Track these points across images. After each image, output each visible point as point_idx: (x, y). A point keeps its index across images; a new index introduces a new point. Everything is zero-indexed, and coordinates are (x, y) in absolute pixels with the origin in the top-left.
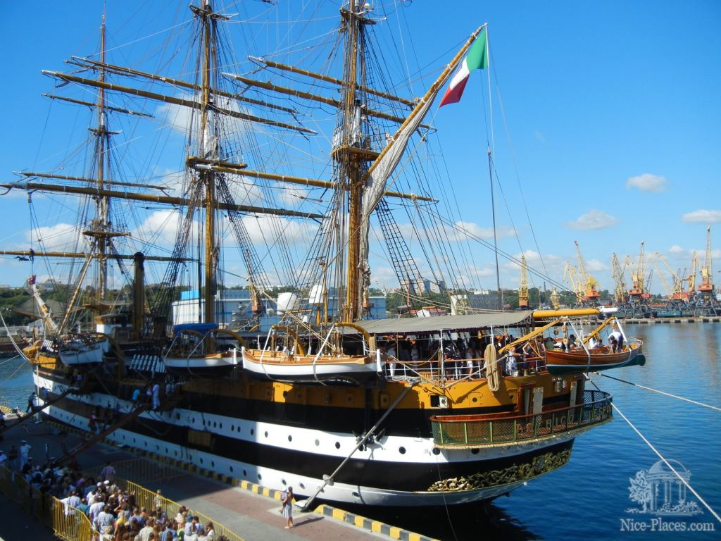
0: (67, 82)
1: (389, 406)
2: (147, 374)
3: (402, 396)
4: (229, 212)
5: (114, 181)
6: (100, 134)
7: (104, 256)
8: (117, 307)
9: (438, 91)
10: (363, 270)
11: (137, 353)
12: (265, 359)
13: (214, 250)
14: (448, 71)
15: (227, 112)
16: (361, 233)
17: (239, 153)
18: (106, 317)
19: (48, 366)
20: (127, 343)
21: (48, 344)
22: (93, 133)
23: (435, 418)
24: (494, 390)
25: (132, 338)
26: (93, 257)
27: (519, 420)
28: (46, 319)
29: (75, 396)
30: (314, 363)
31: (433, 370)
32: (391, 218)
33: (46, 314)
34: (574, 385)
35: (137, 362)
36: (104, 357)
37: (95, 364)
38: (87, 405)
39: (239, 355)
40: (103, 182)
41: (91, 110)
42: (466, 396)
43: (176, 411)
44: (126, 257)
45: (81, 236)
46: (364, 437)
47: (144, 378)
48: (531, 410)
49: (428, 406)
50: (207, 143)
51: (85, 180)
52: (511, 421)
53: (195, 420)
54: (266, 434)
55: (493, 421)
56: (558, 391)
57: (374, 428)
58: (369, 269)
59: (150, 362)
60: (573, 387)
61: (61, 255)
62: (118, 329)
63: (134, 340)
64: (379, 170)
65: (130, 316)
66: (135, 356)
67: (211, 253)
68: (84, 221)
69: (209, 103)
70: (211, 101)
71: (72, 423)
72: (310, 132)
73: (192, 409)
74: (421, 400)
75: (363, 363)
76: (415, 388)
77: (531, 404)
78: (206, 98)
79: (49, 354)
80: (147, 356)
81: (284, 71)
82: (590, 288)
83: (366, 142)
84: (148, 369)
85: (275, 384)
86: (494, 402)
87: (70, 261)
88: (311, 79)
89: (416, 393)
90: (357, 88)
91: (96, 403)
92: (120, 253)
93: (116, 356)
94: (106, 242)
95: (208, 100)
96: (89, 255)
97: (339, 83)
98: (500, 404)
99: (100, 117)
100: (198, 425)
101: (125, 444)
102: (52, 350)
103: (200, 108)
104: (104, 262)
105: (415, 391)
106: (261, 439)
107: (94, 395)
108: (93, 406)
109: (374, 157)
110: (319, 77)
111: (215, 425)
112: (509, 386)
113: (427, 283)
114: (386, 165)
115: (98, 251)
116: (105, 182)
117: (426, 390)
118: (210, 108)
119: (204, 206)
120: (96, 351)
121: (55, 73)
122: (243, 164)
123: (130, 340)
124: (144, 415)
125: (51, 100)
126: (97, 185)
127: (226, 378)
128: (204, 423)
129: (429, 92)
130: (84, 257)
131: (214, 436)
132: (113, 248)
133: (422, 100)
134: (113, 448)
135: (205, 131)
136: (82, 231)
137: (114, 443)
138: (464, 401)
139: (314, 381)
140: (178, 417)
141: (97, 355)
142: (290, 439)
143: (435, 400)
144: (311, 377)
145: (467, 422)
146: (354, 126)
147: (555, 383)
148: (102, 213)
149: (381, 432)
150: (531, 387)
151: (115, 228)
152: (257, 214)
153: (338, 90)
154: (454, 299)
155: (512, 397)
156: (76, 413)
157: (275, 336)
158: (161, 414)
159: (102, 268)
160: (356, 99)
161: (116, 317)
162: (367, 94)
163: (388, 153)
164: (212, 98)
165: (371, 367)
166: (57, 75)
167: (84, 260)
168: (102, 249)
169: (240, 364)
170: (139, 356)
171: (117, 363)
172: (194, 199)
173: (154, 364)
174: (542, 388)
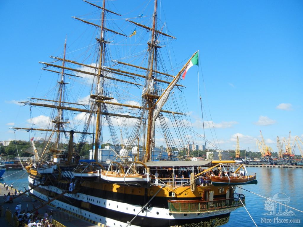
0: (48, 66)
1: (154, 195)
2: (69, 179)
3: (159, 191)
4: (106, 116)
5: (65, 102)
6: (61, 84)
7: (59, 131)
8: (63, 152)
9: (181, 74)
10: (152, 141)
11: (66, 170)
12: (107, 174)
13: (99, 131)
14: (185, 67)
15: (107, 78)
16: (152, 127)
17: (111, 93)
18: (58, 156)
19: (34, 174)
20: (64, 166)
21: (35, 165)
22: (59, 83)
23: (170, 201)
24: (193, 191)
25: (66, 164)
26: (55, 131)
27: (201, 203)
28: (36, 155)
29: (42, 186)
30: (124, 177)
31: (171, 182)
32: (164, 121)
33: (36, 153)
34: (228, 191)
35: (66, 174)
36: (54, 171)
37: (50, 174)
38: (47, 190)
39: (100, 173)
40: (61, 102)
41: (59, 75)
42: (182, 193)
43: (78, 194)
44: (68, 132)
45: (51, 123)
46: (143, 207)
47: (68, 180)
48: (208, 200)
49: (168, 196)
50: (99, 89)
51: (54, 101)
52: (198, 203)
53: (84, 198)
54: (109, 205)
55: (191, 203)
56: (220, 193)
57: (147, 204)
58: (154, 141)
59: (71, 174)
60: (228, 192)
61: (43, 130)
62: (61, 160)
63: (67, 165)
64: (159, 103)
65: (67, 155)
66: (65, 171)
67: (98, 132)
68: (52, 117)
69: (101, 74)
70: (102, 73)
71: (40, 197)
72: (140, 85)
73: (84, 193)
74: (165, 194)
75: (142, 178)
76: (163, 189)
77: (209, 197)
78: (100, 72)
79: (35, 169)
80: (70, 172)
81: (125, 65)
82: (267, 151)
83: (156, 92)
84: (69, 177)
85: (114, 185)
86: (193, 196)
87: (46, 133)
88: (136, 68)
89: (164, 191)
90: (153, 71)
91: (50, 190)
92: (65, 130)
93: (58, 171)
94: (60, 125)
95: (101, 73)
96: (53, 130)
97: (146, 69)
98: (195, 197)
99: (62, 78)
100: (85, 200)
101: (58, 206)
102: (36, 168)
103: (97, 76)
104: (59, 133)
105: (163, 190)
106: (108, 207)
107: (49, 186)
108: (48, 191)
109: (158, 98)
110: (138, 67)
111: (91, 200)
112: (199, 190)
113: (197, 146)
114: (162, 101)
115: (57, 129)
116: (62, 102)
117: (167, 190)
118: (101, 76)
119: (97, 113)
120: (51, 169)
121: (44, 63)
122: (112, 98)
123: (65, 165)
124: (66, 195)
125: (44, 70)
126: (59, 103)
127: (95, 181)
128: (88, 199)
129: (178, 74)
130: (51, 131)
131: (91, 204)
132: (63, 128)
133: (176, 78)
134: (53, 208)
135: (99, 85)
136: (51, 121)
137: (54, 206)
138: (181, 195)
139: (124, 184)
140: (79, 196)
141: (51, 171)
142: (118, 207)
143: (170, 194)
144: (123, 182)
145: (181, 203)
146: (151, 86)
147: (219, 189)
148: (60, 114)
149: (150, 205)
150: (209, 191)
151: (64, 120)
152: (117, 117)
153: (146, 72)
154: (208, 153)
155: (200, 194)
156: (42, 194)
157: (113, 166)
158: (73, 195)
159: (58, 136)
160: (153, 75)
161: (62, 156)
162: (157, 73)
163: (163, 97)
164: (102, 72)
165: (145, 179)
166: (44, 64)
167: (51, 132)
168: (59, 128)
169: (100, 176)
170: (67, 171)
171: (58, 174)
172: (92, 111)
173: (72, 175)
174: (213, 191)
